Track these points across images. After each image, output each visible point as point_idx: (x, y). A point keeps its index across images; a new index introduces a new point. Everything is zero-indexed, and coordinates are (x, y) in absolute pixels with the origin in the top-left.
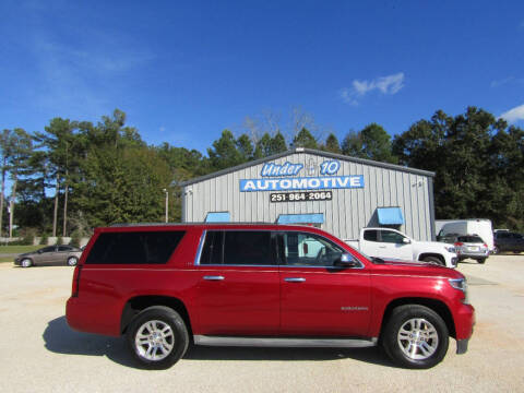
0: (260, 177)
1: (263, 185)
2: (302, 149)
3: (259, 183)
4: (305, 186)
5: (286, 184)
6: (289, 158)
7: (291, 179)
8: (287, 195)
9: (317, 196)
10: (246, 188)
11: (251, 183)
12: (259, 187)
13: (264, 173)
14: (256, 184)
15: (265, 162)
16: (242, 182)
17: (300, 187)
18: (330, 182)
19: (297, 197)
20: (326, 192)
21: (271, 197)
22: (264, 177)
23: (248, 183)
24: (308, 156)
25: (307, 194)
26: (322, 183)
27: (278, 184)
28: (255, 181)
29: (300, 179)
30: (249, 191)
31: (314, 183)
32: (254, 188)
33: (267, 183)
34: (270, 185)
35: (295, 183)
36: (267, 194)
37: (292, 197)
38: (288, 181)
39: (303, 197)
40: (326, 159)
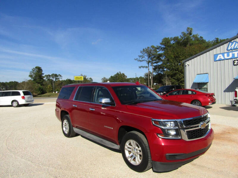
0: (226, 51)
1: (228, 55)
3: (226, 55)
10: (218, 59)
11: (221, 55)
12: (226, 57)
13: (229, 48)
14: (224, 56)
15: (230, 41)
16: (216, 56)
21: (234, 63)
22: (229, 51)
23: (219, 55)
28: (223, 54)
30: (220, 60)
32: (223, 58)
33: (231, 54)
36: (231, 61)
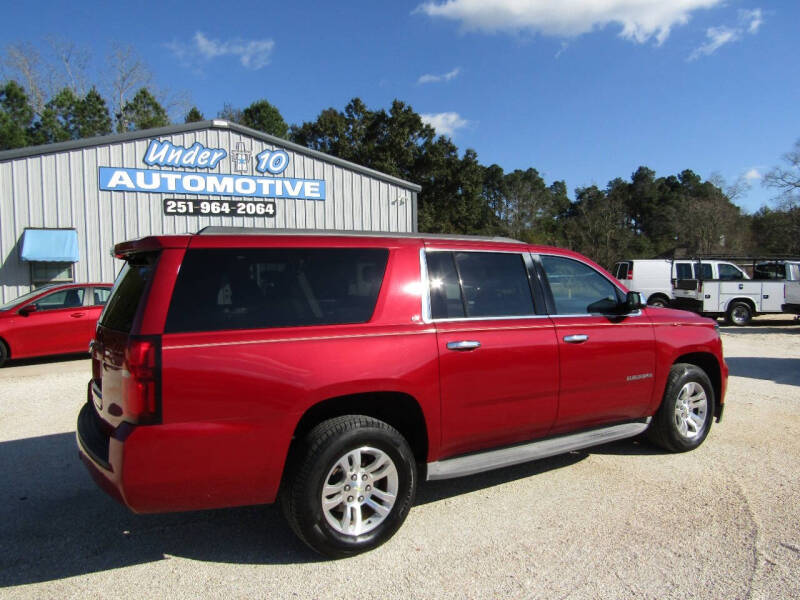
0: (140, 164)
1: (148, 180)
2: (224, 124)
3: (140, 176)
4: (230, 190)
5: (194, 183)
6: (200, 136)
7: (205, 175)
8: (197, 203)
9: (251, 209)
10: (112, 184)
11: (124, 174)
12: (141, 184)
13: (151, 159)
14: (134, 179)
15: (154, 137)
16: (104, 173)
17: (220, 189)
18: (272, 187)
19: (215, 208)
20: (266, 204)
21: (165, 206)
22: (150, 167)
23: (117, 174)
24: (235, 137)
25: (233, 204)
26: (259, 187)
27: (178, 182)
28: (132, 172)
29: (220, 176)
30: (121, 190)
31: (245, 186)
32: (130, 185)
33: (156, 177)
34: (164, 181)
35: (211, 184)
36: (156, 200)
37: (205, 207)
38: (200, 179)
39: (226, 208)
40: (266, 146)
